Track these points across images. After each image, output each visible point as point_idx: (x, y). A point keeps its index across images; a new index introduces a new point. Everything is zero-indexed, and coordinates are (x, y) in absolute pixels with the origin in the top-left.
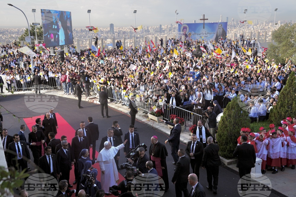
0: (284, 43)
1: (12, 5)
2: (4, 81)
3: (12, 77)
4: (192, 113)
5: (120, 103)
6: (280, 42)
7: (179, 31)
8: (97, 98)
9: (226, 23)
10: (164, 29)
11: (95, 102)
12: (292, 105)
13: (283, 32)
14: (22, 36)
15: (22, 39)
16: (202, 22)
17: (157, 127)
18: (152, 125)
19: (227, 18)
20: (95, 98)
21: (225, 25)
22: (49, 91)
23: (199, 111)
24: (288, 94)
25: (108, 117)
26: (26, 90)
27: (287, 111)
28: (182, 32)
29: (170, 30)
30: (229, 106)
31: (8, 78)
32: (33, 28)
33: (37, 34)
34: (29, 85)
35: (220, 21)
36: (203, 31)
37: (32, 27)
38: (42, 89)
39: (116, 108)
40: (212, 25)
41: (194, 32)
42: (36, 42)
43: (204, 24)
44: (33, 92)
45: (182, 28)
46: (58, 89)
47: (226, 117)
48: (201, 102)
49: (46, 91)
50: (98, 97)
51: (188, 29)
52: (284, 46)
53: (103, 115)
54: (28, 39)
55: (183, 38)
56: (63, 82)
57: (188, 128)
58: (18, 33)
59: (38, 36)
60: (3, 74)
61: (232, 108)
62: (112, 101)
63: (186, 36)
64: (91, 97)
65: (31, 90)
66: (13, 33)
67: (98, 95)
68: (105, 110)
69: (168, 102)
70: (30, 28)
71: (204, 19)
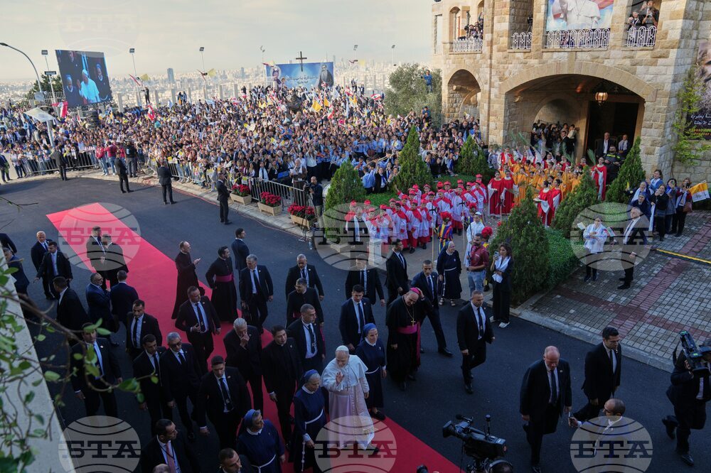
0: (404, 89)
1: (7, 45)
2: (10, 162)
3: (20, 156)
4: (290, 188)
5: (189, 182)
6: (399, 89)
7: (268, 76)
8: (155, 178)
9: (332, 63)
10: (247, 74)
11: (152, 183)
12: (414, 167)
13: (401, 76)
14: (30, 93)
15: (31, 96)
16: (298, 62)
17: (244, 211)
18: (236, 208)
19: (334, 57)
20: (152, 177)
21: (331, 65)
22: (82, 172)
23: (300, 185)
24: (409, 155)
25: (173, 202)
26: (45, 173)
27: (410, 176)
28: (272, 77)
29: (257, 75)
30: (337, 174)
31: (14, 157)
32: (47, 80)
33: (54, 89)
34: (50, 165)
35: (325, 61)
36: (302, 75)
37: (45, 77)
38: (70, 170)
39: (184, 189)
40: (312, 66)
41: (288, 77)
42: (54, 101)
43: (302, 65)
44: (57, 174)
45: (272, 71)
46: (96, 169)
47: (335, 190)
48: (301, 171)
49: (77, 172)
50: (156, 176)
51: (280, 72)
52: (403, 93)
53: (165, 201)
54: (39, 98)
55: (274, 85)
56: (100, 158)
57: (286, 209)
58: (24, 88)
59: (55, 91)
60: (7, 151)
61: (342, 177)
62: (177, 179)
63: (278, 82)
64: (146, 177)
65: (52, 172)
66: (17, 89)
67: (155, 172)
68: (168, 194)
69: (257, 175)
70: (42, 80)
71: (301, 58)
